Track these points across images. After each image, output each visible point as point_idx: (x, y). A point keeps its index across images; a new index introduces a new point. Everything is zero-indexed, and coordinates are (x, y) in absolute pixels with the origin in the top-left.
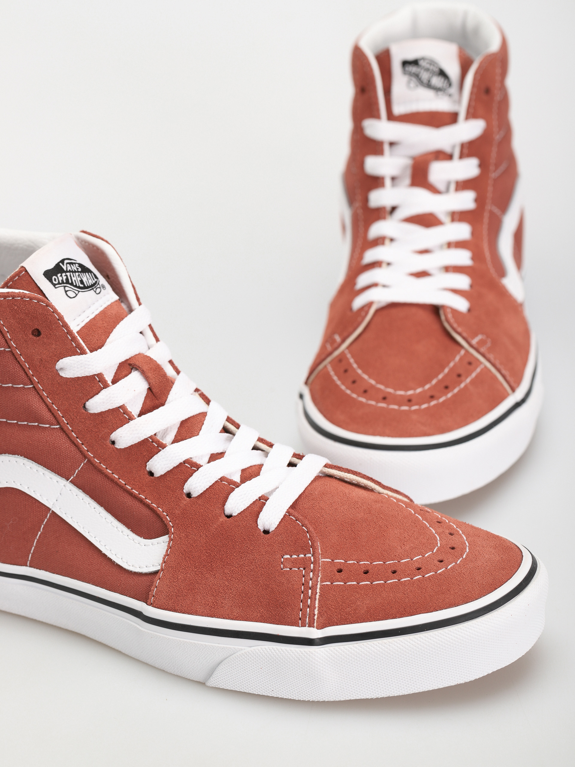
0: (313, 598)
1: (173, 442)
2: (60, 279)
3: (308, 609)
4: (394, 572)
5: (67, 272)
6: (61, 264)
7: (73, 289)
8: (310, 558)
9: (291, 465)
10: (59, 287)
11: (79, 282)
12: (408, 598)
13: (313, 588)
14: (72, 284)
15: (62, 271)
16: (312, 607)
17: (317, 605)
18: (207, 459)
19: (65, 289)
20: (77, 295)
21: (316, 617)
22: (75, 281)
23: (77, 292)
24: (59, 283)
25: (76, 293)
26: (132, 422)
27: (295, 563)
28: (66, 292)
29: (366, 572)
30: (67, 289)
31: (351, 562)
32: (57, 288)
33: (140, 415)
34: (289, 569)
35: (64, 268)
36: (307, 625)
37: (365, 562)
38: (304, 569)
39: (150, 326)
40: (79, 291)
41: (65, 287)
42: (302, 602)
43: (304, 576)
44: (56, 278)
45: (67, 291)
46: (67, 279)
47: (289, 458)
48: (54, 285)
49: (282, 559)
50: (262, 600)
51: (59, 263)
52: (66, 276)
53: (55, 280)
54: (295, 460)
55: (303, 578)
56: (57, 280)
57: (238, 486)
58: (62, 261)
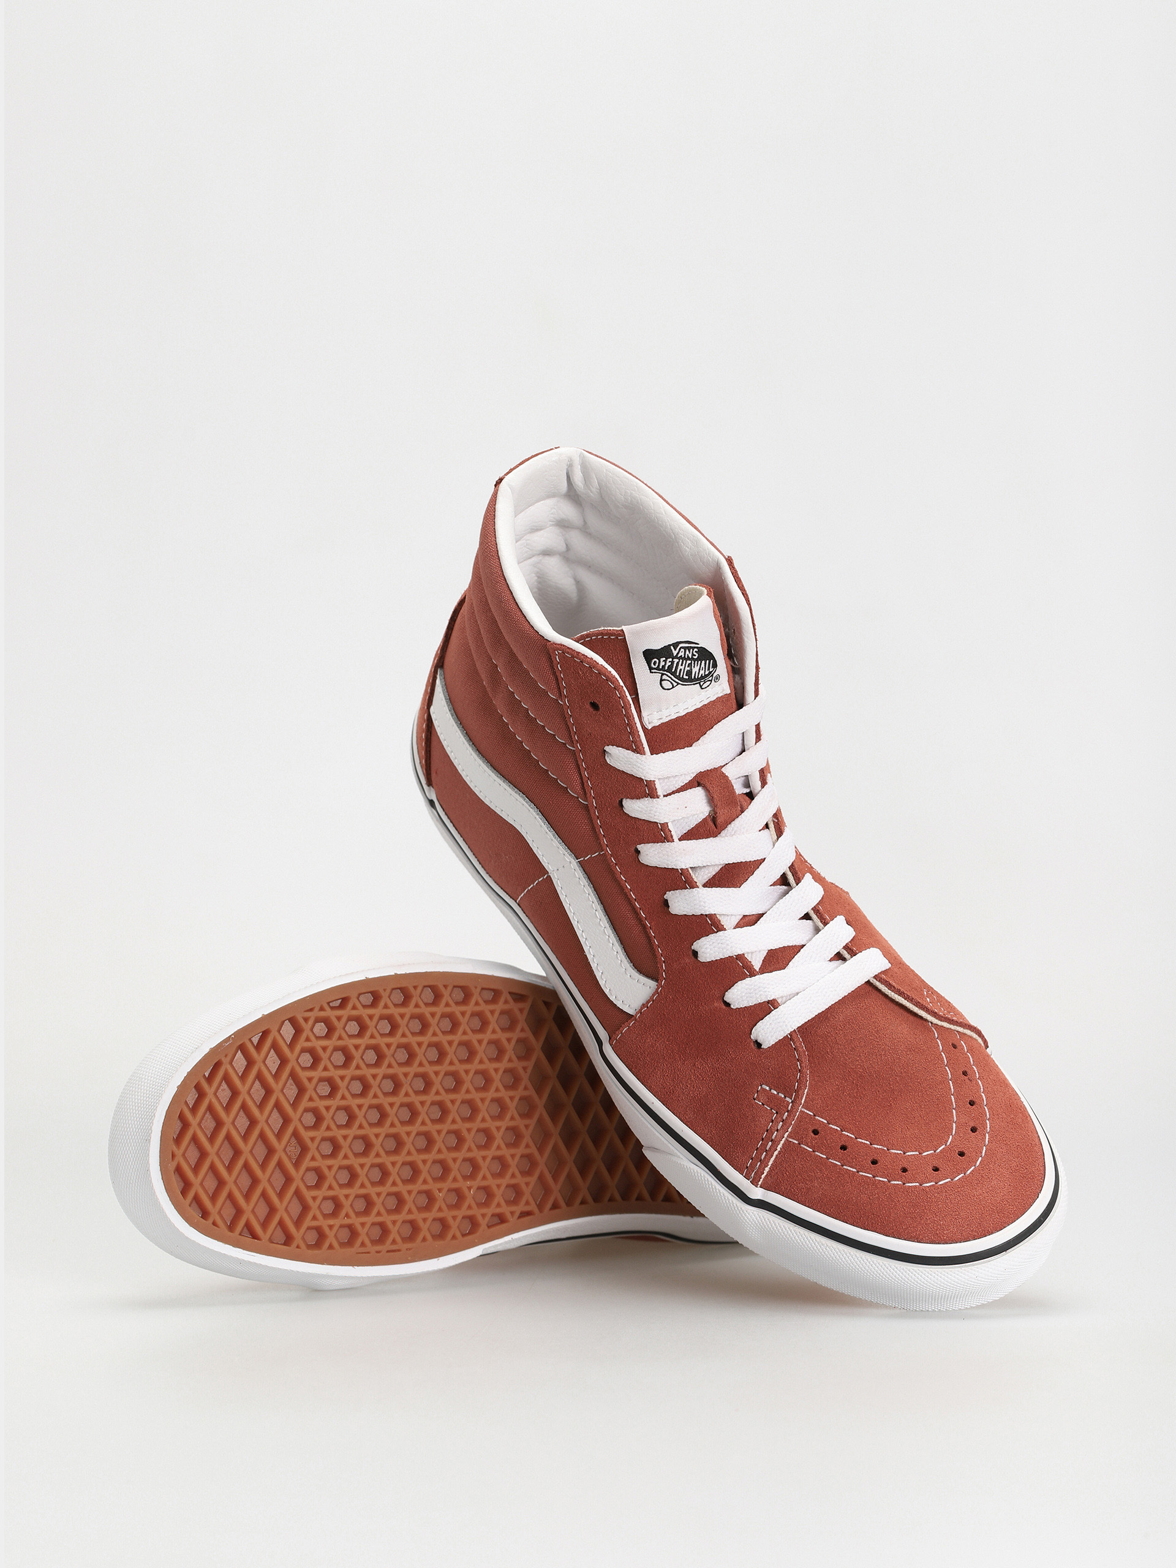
0: (769, 1154)
1: (705, 886)
2: (662, 664)
3: (759, 1163)
4: (874, 1162)
5: (676, 657)
6: (672, 647)
7: (672, 679)
8: (788, 1103)
9: (839, 957)
10: (655, 672)
11: (685, 672)
12: (871, 1205)
13: (775, 1143)
14: (674, 674)
15: (670, 655)
16: (764, 1164)
17: (770, 1163)
18: (735, 920)
19: (661, 677)
20: (673, 687)
21: (763, 1176)
22: (681, 670)
23: (675, 684)
24: (658, 668)
25: (673, 685)
26: (667, 844)
27: (771, 1100)
28: (661, 680)
29: (844, 1148)
30: (664, 677)
31: (833, 1127)
32: (652, 673)
33: (683, 838)
34: (761, 1103)
35: (675, 653)
36: (751, 1180)
37: (849, 1134)
38: (777, 1113)
39: (758, 726)
40: (678, 684)
41: (663, 674)
42: (757, 1150)
43: (772, 1121)
44: (658, 661)
45: (664, 680)
46: (670, 667)
47: (838, 947)
48: (651, 668)
49: (760, 1087)
50: (719, 1121)
51: (670, 645)
52: (672, 662)
53: (655, 664)
54: (846, 954)
55: (771, 1124)
56: (657, 665)
57: (753, 974)
58: (675, 645)
